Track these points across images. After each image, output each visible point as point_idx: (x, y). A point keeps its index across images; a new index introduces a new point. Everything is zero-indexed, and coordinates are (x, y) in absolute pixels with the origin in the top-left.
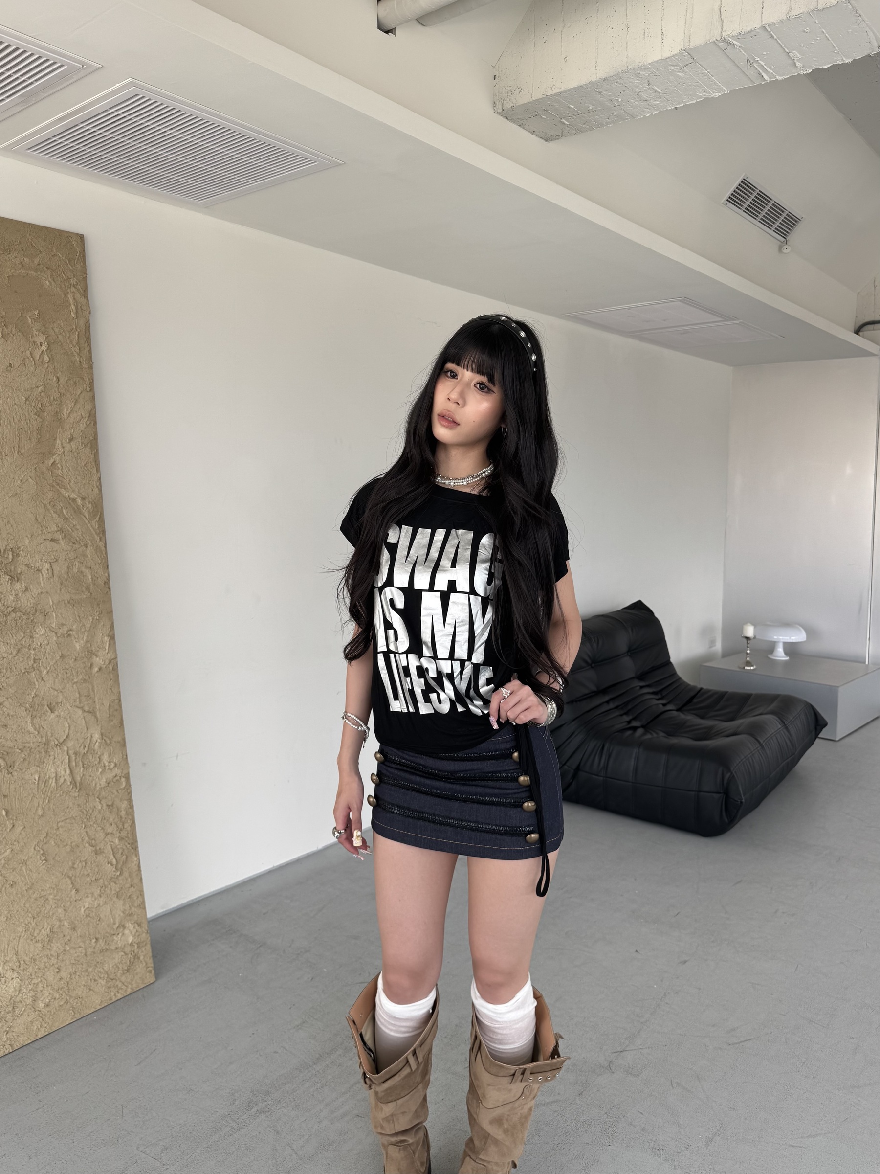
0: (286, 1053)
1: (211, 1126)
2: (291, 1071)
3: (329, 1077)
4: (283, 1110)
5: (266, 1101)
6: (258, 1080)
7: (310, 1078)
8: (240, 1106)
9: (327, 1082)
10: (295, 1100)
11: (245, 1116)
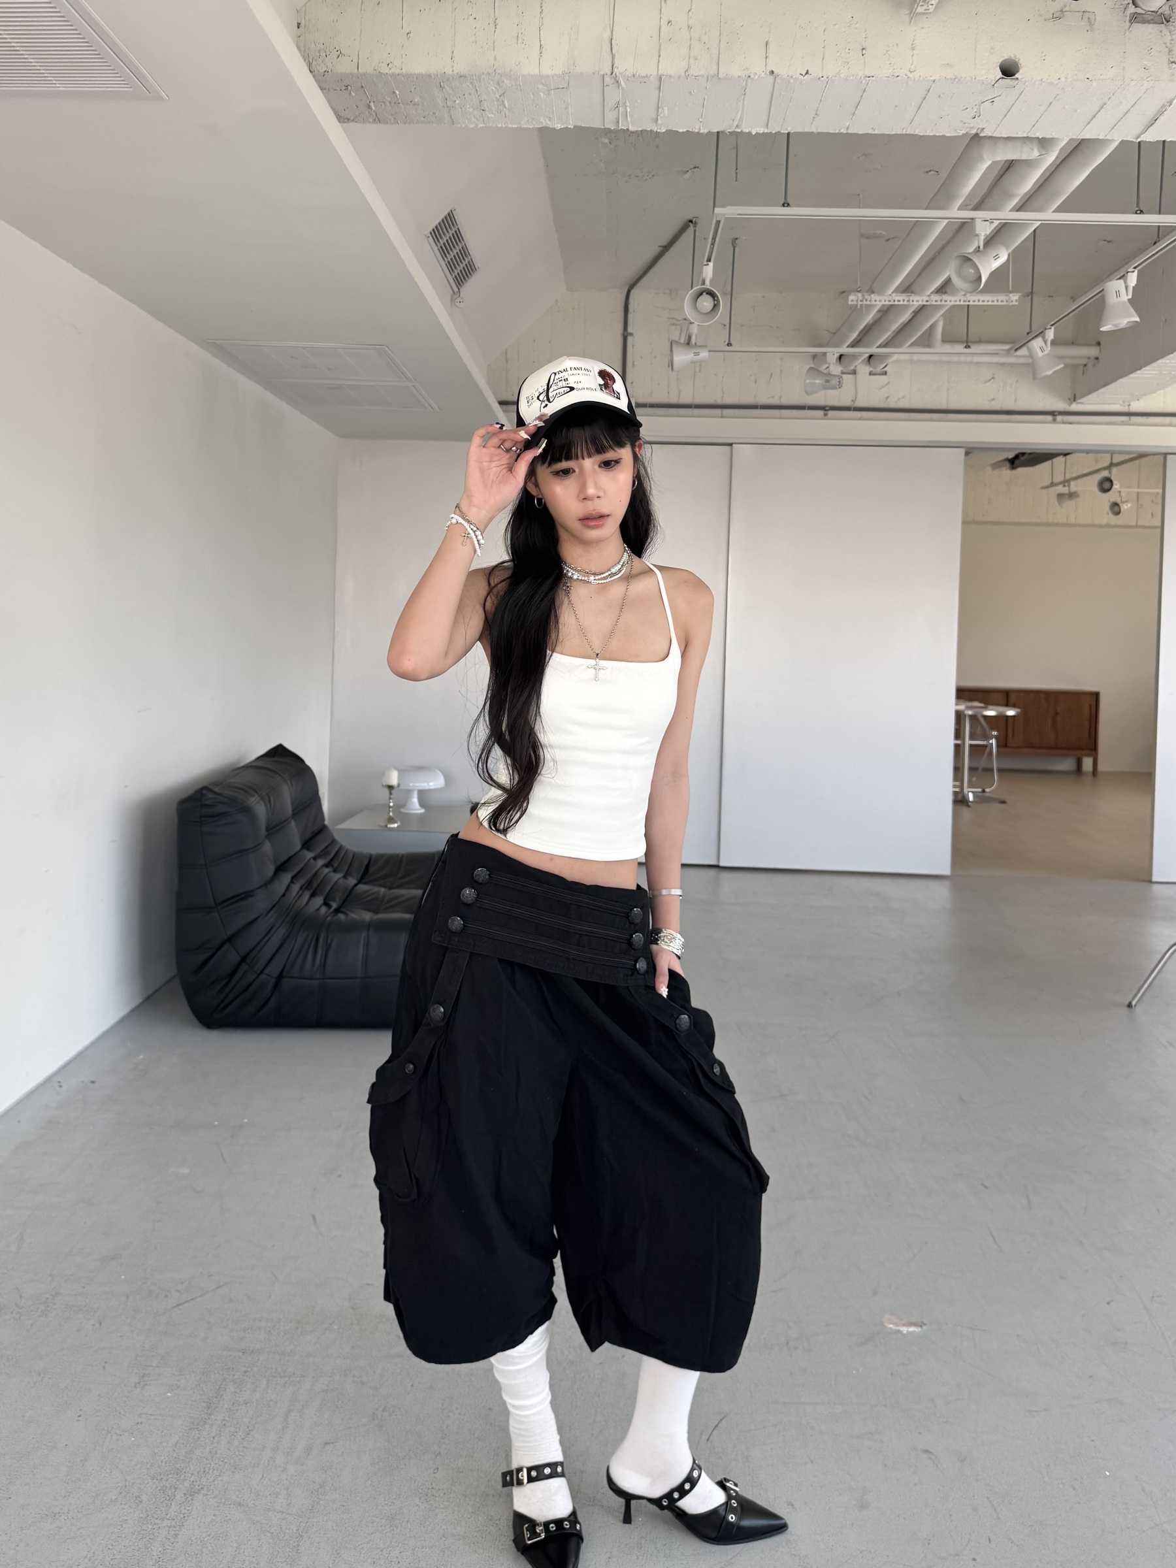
0: (155, 1419)
1: (136, 1538)
2: (186, 1435)
3: (246, 1420)
4: (220, 1479)
5: (185, 1480)
6: (147, 1463)
7: (220, 1431)
8: (154, 1499)
9: (248, 1427)
10: (226, 1463)
11: (173, 1507)
